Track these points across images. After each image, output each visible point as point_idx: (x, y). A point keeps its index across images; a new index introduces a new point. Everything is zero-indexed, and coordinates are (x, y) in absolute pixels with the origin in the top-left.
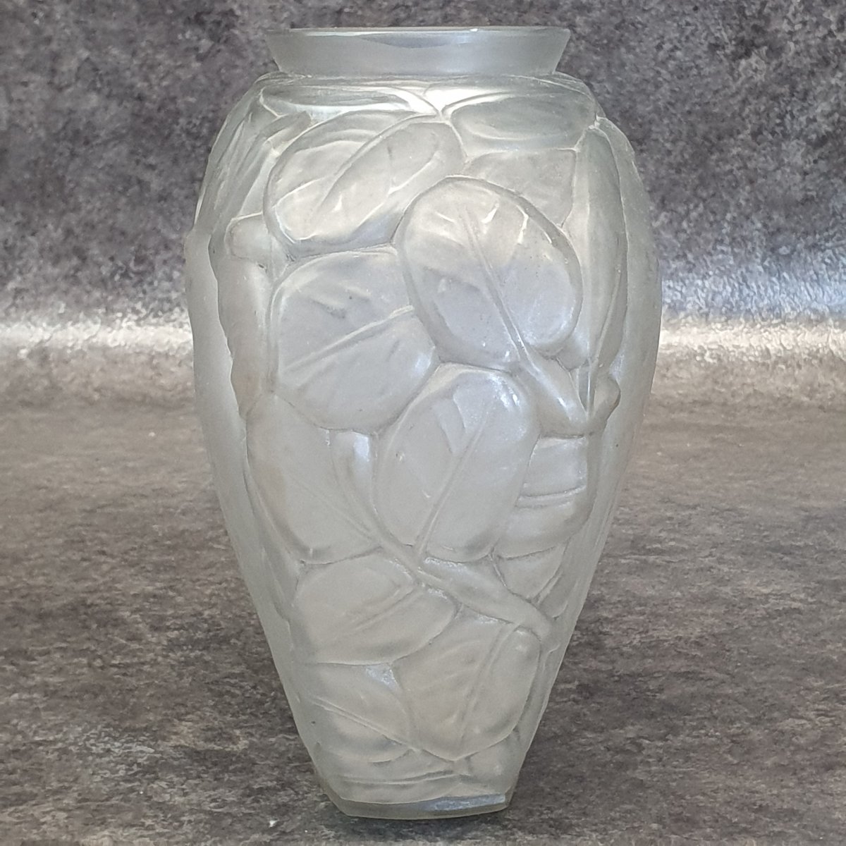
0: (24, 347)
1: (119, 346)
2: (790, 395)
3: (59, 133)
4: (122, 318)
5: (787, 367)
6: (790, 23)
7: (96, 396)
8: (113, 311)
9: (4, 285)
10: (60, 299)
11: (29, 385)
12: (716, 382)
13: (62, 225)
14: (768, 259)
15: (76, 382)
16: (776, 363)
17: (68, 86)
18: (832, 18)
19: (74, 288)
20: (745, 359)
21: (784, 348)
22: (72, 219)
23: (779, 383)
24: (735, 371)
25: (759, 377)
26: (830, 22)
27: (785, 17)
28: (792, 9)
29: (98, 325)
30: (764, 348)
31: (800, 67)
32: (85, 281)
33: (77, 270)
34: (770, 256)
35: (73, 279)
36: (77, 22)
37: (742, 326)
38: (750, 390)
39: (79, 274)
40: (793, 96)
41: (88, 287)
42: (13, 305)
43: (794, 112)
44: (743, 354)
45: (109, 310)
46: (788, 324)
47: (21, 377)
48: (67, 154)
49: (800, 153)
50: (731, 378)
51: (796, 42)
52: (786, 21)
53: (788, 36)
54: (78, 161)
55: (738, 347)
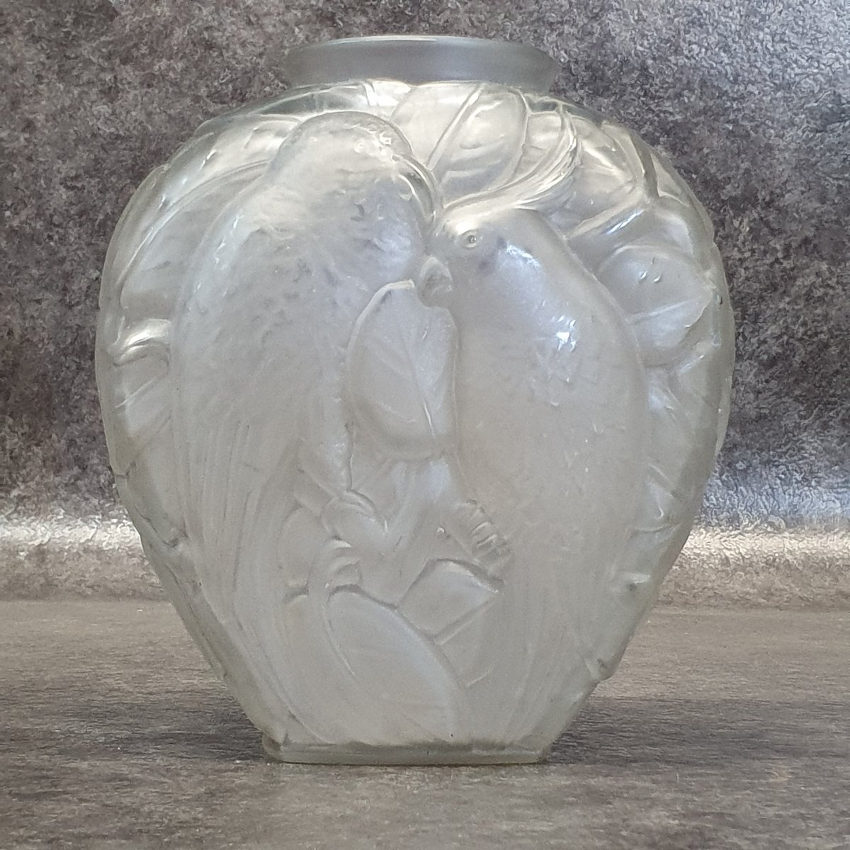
0: (23, 551)
1: (114, 549)
2: (748, 597)
3: (66, 348)
4: (117, 524)
5: (746, 574)
6: (739, 250)
7: (89, 592)
8: (110, 518)
9: (8, 492)
10: (60, 505)
11: (26, 583)
12: (677, 585)
13: (65, 436)
14: (726, 474)
15: (72, 580)
16: (735, 570)
17: (78, 303)
18: (778, 247)
19: (74, 496)
20: (706, 566)
21: (743, 557)
22: (75, 429)
23: (737, 587)
24: (696, 576)
25: (719, 582)
26: (777, 251)
27: (735, 246)
28: (741, 238)
29: (94, 530)
30: (723, 557)
31: (749, 291)
32: (84, 489)
33: (78, 479)
34: (728, 471)
35: (72, 487)
36: (89, 244)
37: (702, 536)
38: (710, 593)
39: (79, 483)
40: (745, 319)
41: (87, 496)
42: (16, 511)
43: (746, 334)
44: (704, 562)
45: (106, 516)
46: (746, 535)
47: (19, 575)
48: (74, 367)
49: (752, 373)
50: (693, 582)
51: (746, 269)
52: (736, 249)
53: (738, 263)
54: (83, 374)
55: (698, 555)
